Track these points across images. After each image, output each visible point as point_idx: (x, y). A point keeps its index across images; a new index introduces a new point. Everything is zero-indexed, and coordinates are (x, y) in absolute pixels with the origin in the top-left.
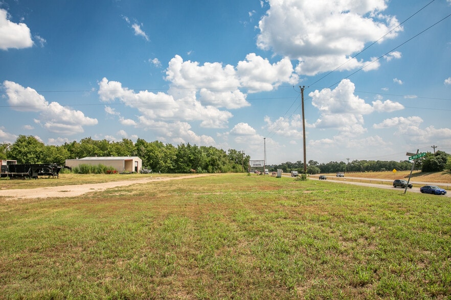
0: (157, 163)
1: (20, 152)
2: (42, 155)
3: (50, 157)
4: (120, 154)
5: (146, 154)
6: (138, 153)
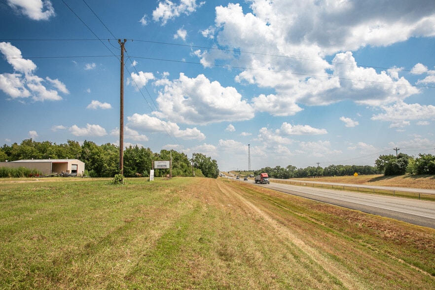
5: (90, 157)
6: (82, 155)
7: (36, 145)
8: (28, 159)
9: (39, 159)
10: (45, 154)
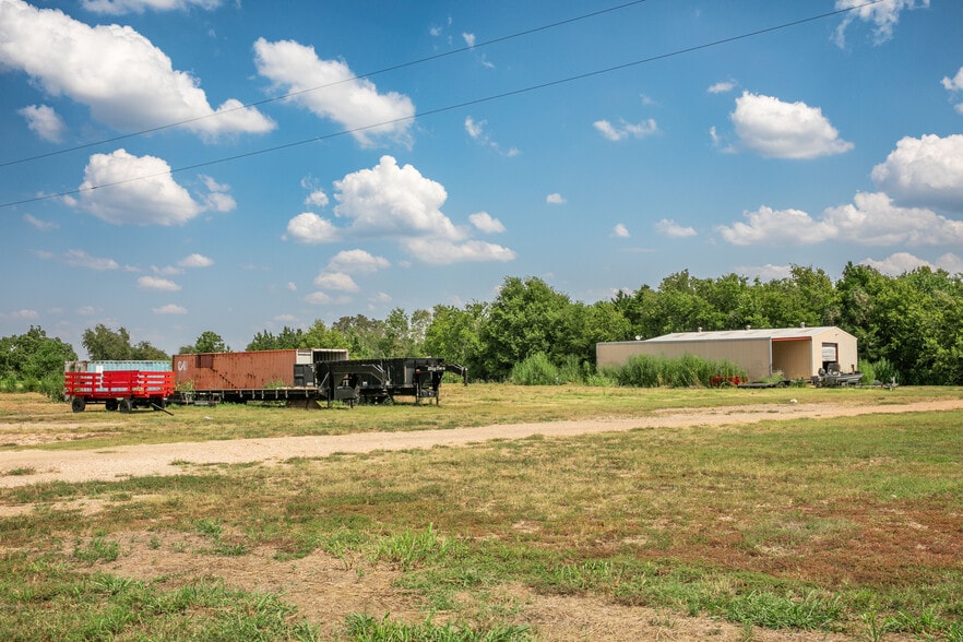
0: (917, 345)
1: (507, 324)
2: (562, 331)
3: (579, 336)
4: (776, 320)
5: (873, 317)
6: (845, 313)
7: (703, 288)
8: (686, 329)
9: (714, 328)
10: (732, 314)
